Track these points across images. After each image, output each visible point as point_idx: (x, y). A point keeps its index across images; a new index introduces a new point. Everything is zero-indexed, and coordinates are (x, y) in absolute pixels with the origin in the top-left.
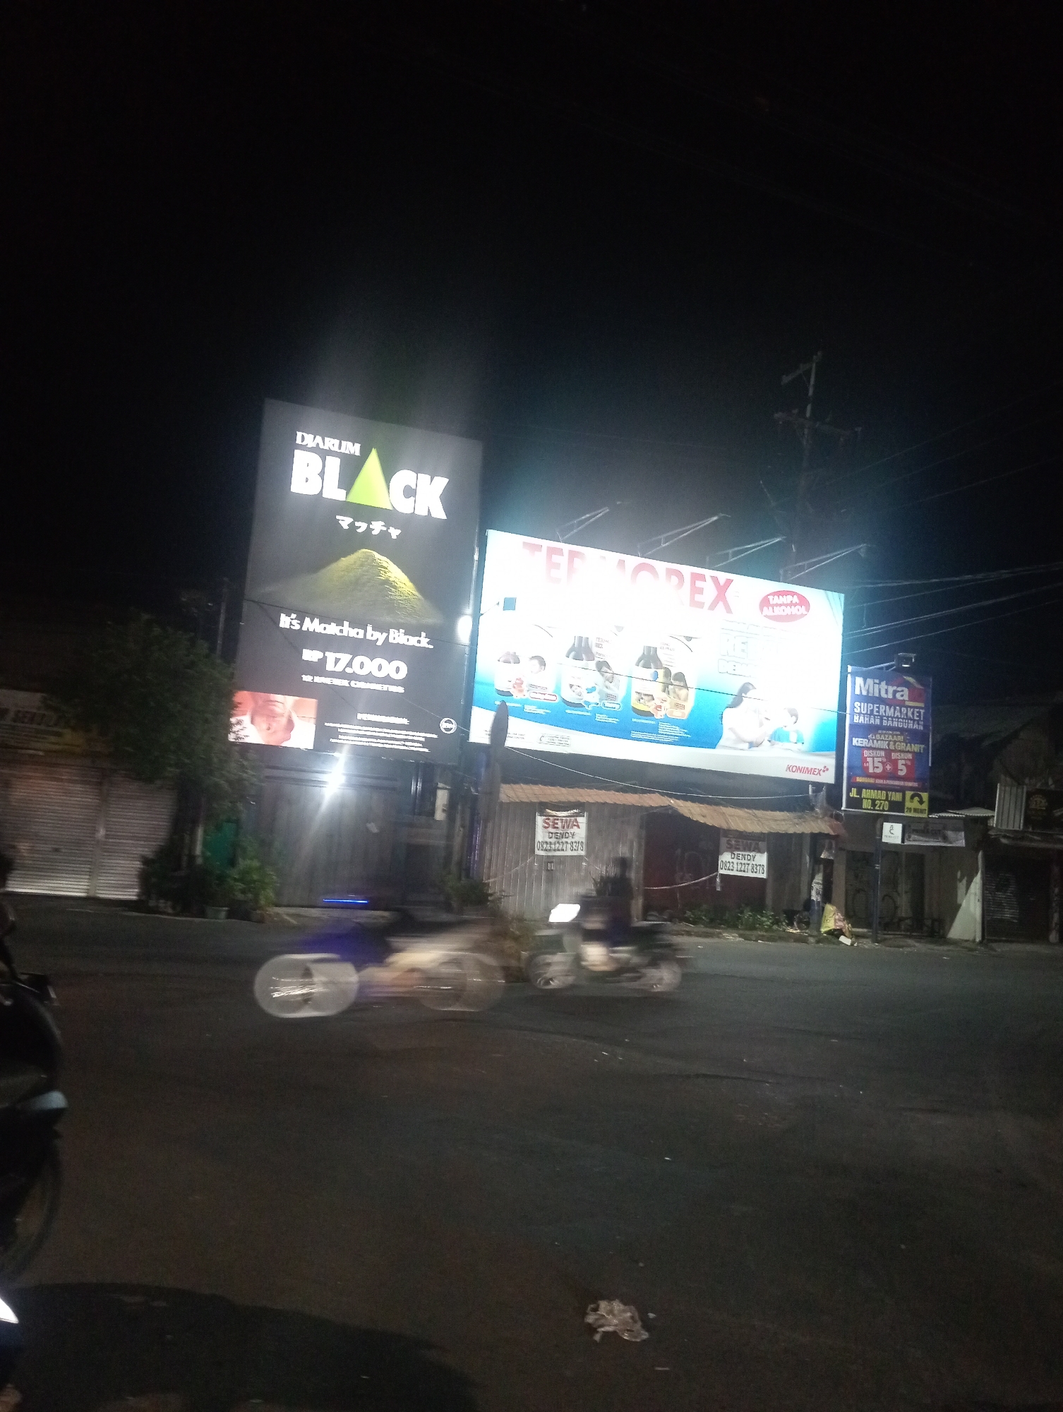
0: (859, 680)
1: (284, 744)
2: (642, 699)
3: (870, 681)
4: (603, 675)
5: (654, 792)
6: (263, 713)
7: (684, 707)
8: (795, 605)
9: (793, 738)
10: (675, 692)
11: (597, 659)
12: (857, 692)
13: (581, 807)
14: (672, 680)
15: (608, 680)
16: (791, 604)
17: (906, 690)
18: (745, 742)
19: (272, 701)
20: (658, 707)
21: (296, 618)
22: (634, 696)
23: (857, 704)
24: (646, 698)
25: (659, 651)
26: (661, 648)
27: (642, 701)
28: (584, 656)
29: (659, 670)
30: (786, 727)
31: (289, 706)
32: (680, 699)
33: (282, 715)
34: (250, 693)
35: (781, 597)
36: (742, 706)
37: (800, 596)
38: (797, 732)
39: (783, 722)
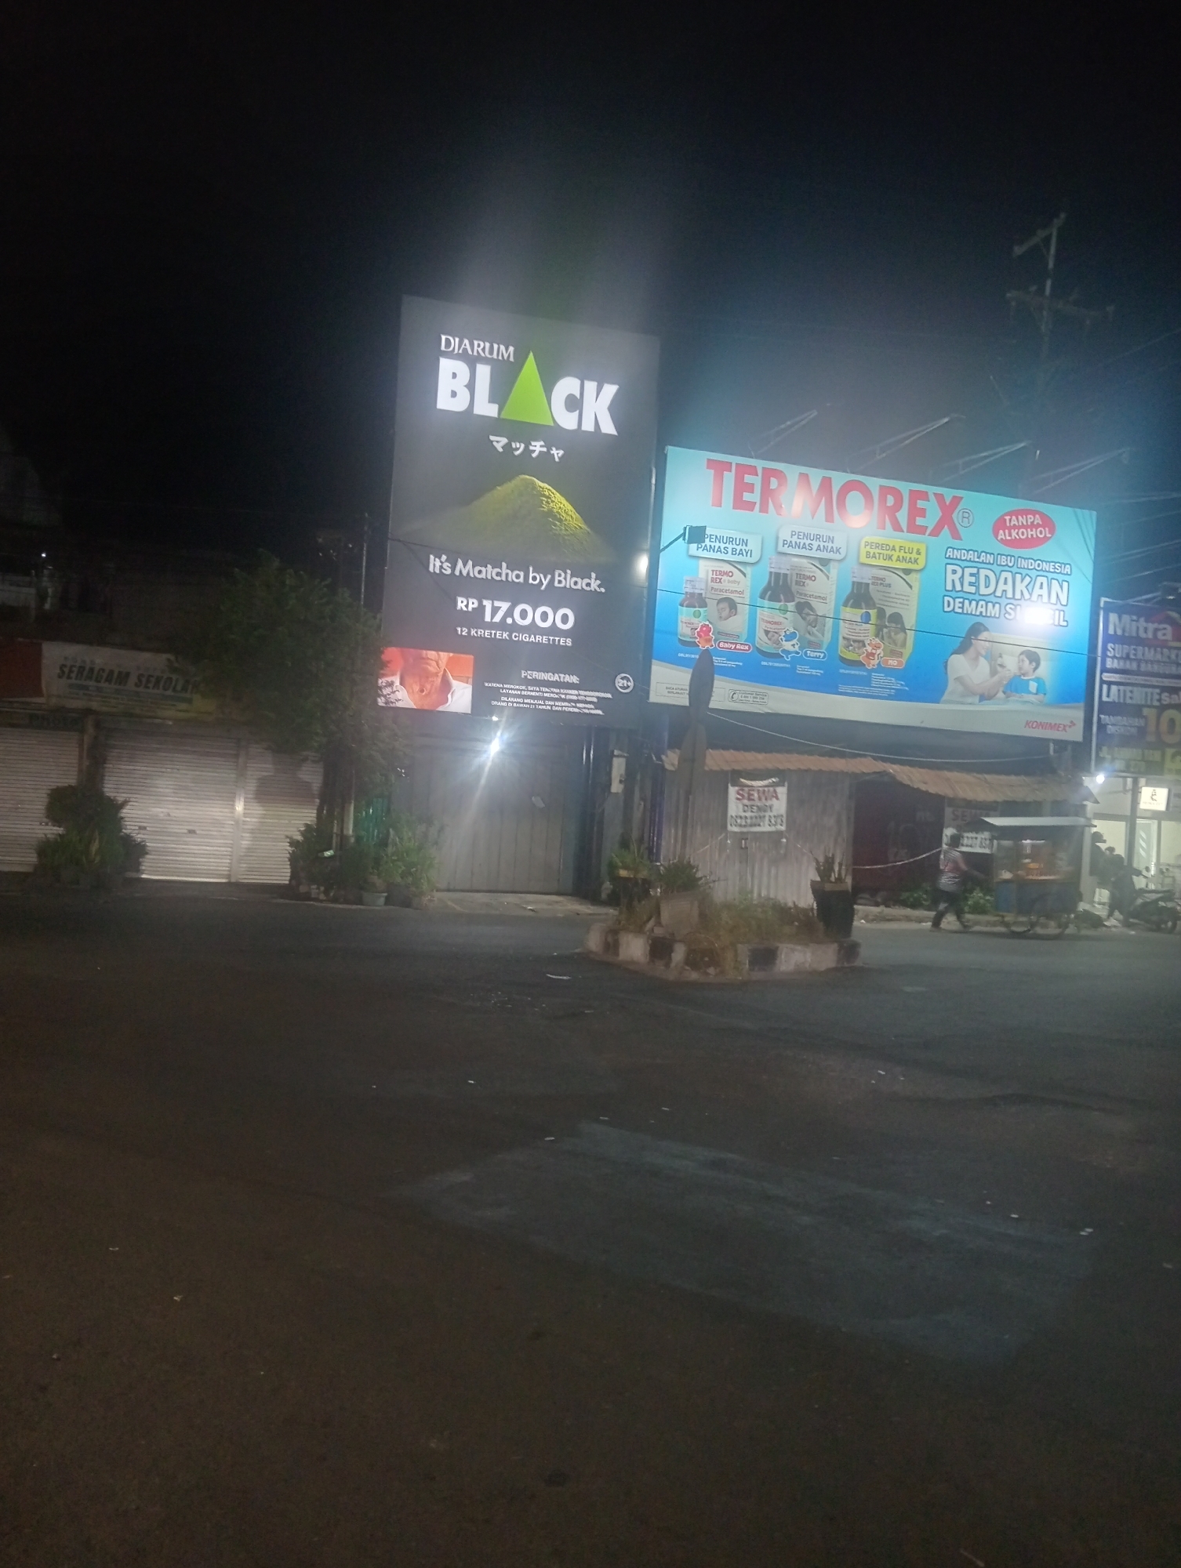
0: (1113, 617)
1: (441, 709)
2: (852, 646)
3: (1126, 618)
4: (804, 619)
5: (865, 756)
6: (415, 673)
7: (901, 655)
8: (1038, 526)
9: (1033, 686)
10: (890, 637)
11: (797, 600)
12: (1111, 631)
13: (782, 775)
14: (887, 623)
15: (810, 625)
16: (1033, 526)
17: (1169, 628)
18: (974, 694)
19: (423, 658)
20: (870, 655)
21: (446, 561)
22: (841, 641)
23: (1110, 646)
24: (856, 645)
25: (871, 587)
26: (873, 584)
27: (851, 648)
28: (782, 597)
29: (870, 611)
30: (1024, 675)
31: (443, 664)
32: (896, 645)
33: (436, 674)
34: (399, 649)
35: (1020, 517)
36: (972, 651)
37: (1043, 516)
38: (1038, 680)
39: (1020, 669)
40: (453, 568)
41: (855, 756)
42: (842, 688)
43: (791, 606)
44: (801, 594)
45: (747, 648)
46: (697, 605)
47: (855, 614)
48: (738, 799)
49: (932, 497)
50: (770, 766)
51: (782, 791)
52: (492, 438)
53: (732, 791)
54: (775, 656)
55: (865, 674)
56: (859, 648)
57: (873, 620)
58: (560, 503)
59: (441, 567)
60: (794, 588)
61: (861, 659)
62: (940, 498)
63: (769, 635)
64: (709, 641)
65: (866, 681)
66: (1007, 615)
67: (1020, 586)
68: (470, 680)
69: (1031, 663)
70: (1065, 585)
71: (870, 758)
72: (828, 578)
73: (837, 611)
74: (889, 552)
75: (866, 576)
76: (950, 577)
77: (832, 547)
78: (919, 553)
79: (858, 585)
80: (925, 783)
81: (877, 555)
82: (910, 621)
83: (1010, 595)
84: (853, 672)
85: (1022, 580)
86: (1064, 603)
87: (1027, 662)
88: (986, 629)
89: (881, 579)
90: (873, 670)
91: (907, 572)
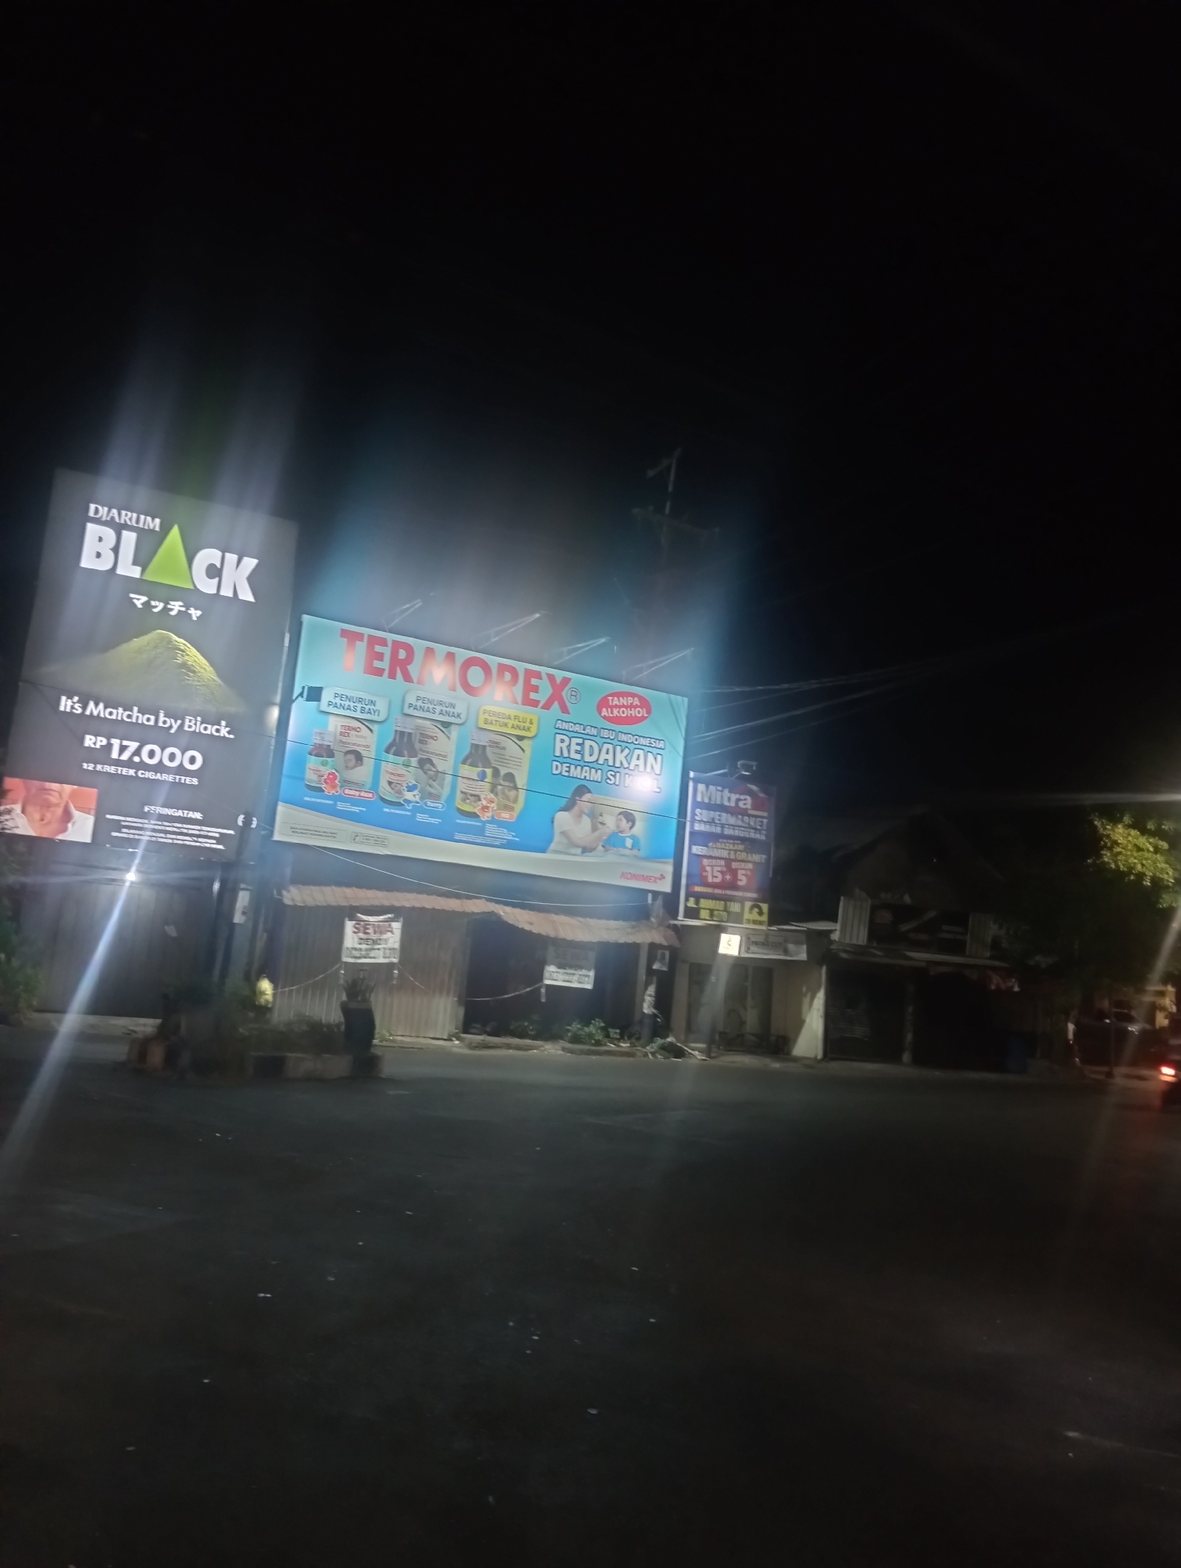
0: (701, 787)
1: (60, 837)
2: (468, 799)
3: (712, 788)
4: (425, 773)
5: (479, 898)
6: (35, 802)
7: (511, 809)
8: (636, 707)
9: (629, 843)
10: (503, 793)
11: (420, 756)
12: (699, 799)
13: (396, 912)
14: (501, 782)
15: (431, 778)
16: (631, 706)
17: (749, 799)
18: (577, 846)
19: (46, 789)
20: (484, 808)
21: (78, 702)
22: (459, 795)
23: (698, 811)
24: (472, 798)
25: (488, 750)
26: (490, 746)
27: (468, 801)
28: (406, 753)
29: (487, 770)
30: (621, 832)
31: (66, 796)
32: (509, 800)
33: (57, 805)
34: (21, 780)
35: (621, 698)
36: (576, 809)
37: (642, 699)
38: (633, 837)
39: (618, 826)
40: (84, 708)
41: (469, 898)
42: (458, 836)
43: (414, 761)
44: (423, 751)
45: (370, 795)
46: (325, 754)
47: (472, 772)
48: (355, 932)
49: (544, 676)
50: (387, 903)
51: (397, 926)
52: (132, 595)
53: (349, 926)
54: (398, 805)
55: (479, 824)
56: (475, 802)
57: (489, 779)
58: (194, 656)
59: (72, 707)
60: (417, 746)
61: (476, 811)
62: (551, 678)
63: (393, 785)
64: (334, 787)
65: (480, 831)
66: (608, 781)
67: (620, 757)
68: (93, 812)
69: (628, 822)
70: (659, 757)
71: (484, 900)
72: (449, 738)
73: (456, 768)
74: (506, 721)
75: (483, 739)
76: (558, 745)
77: (453, 713)
78: (531, 723)
79: (475, 747)
80: (531, 924)
81: (494, 722)
82: (521, 781)
83: (611, 763)
84: (469, 822)
85: (622, 751)
86: (658, 772)
87: (624, 821)
88: (589, 791)
89: (497, 743)
90: (488, 822)
91: (521, 738)
